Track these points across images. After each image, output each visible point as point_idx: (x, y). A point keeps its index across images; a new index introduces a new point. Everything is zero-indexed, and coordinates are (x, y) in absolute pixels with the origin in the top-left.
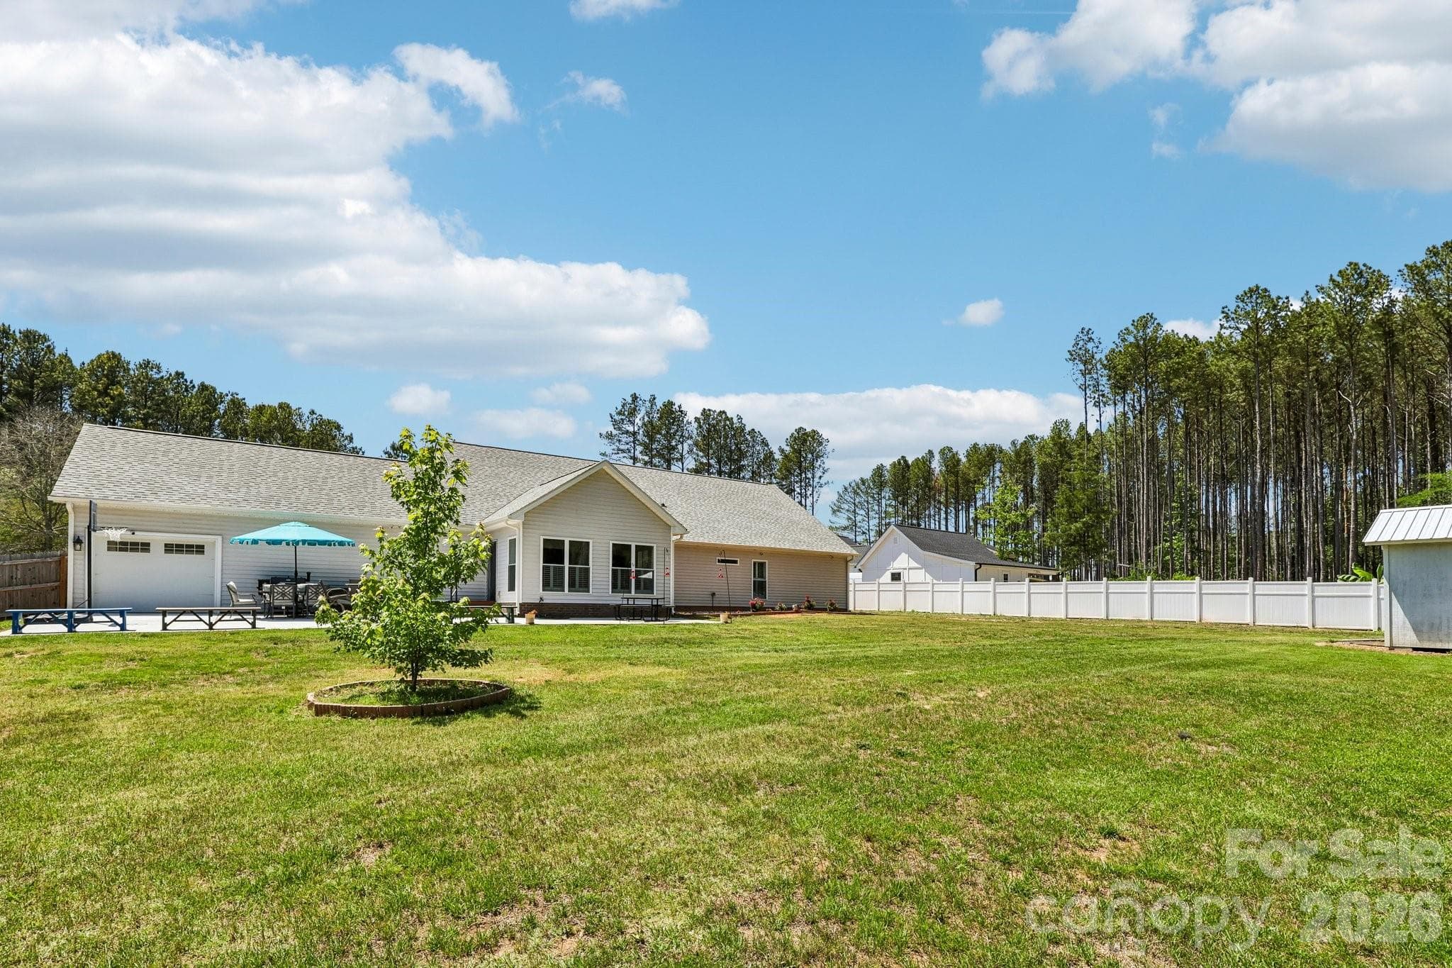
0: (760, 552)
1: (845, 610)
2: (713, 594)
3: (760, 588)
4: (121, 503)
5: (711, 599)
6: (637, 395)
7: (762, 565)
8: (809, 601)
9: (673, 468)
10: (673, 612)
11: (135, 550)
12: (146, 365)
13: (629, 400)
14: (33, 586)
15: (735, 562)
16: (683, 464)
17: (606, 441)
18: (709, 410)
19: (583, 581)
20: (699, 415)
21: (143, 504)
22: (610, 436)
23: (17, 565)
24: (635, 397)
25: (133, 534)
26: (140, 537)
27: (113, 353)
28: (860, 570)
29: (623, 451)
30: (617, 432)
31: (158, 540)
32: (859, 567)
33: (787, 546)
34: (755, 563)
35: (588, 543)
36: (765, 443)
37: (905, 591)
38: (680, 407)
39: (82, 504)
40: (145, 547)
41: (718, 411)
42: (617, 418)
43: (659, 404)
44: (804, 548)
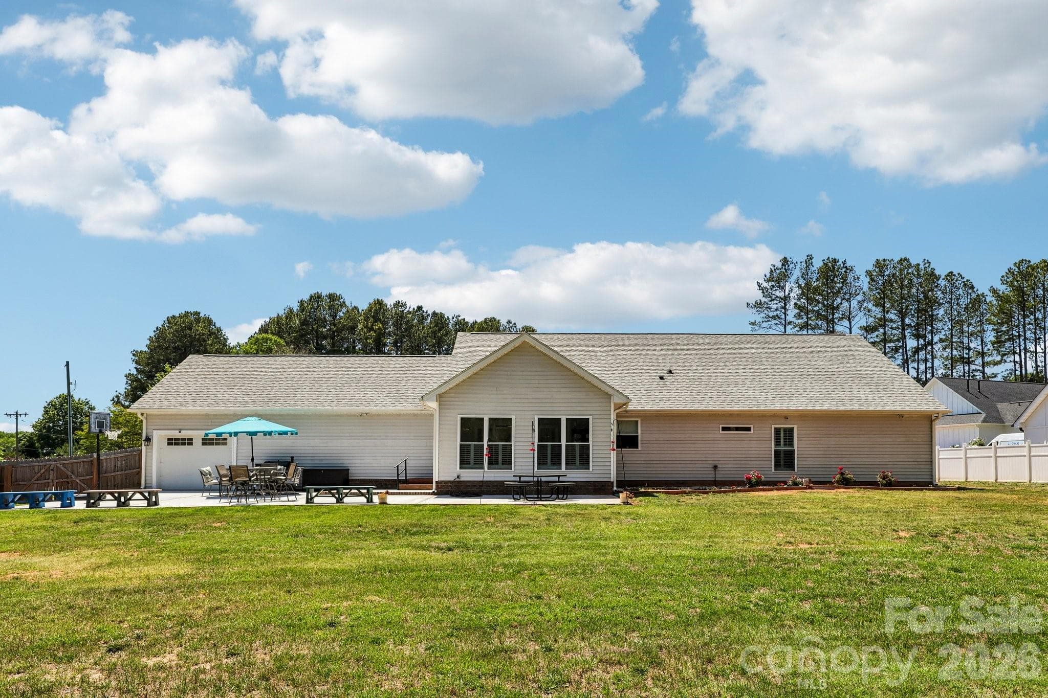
0: (786, 416)
1: (928, 484)
2: (715, 467)
3: (785, 460)
4: (171, 410)
5: (713, 472)
6: (788, 258)
7: (789, 432)
8: (842, 474)
9: (838, 328)
10: (615, 488)
11: (183, 444)
12: (397, 304)
13: (779, 265)
14: (126, 472)
15: (749, 429)
16: (850, 323)
17: (754, 311)
18: (884, 260)
19: (501, 458)
20: (871, 268)
21: (183, 410)
22: (758, 305)
23: (118, 458)
24: (785, 261)
25: (180, 432)
26: (185, 434)
27: (378, 300)
28: (1021, 429)
29: (774, 318)
30: (766, 300)
31: (197, 435)
32: (1017, 426)
33: (826, 406)
34: (777, 431)
35: (510, 419)
36: (970, 287)
37: (996, 457)
38: (844, 263)
39: (154, 413)
40: (189, 442)
41: (897, 259)
42: (765, 284)
43: (817, 264)
44: (856, 407)
